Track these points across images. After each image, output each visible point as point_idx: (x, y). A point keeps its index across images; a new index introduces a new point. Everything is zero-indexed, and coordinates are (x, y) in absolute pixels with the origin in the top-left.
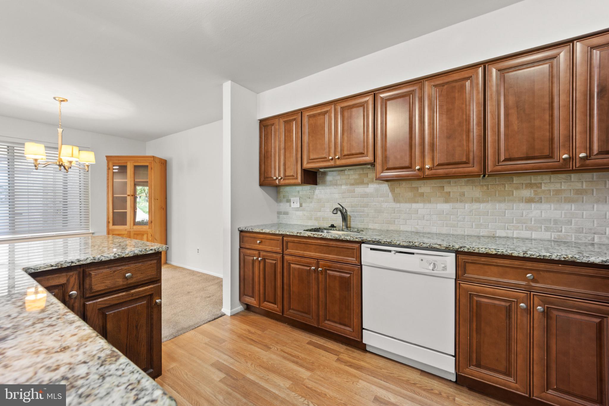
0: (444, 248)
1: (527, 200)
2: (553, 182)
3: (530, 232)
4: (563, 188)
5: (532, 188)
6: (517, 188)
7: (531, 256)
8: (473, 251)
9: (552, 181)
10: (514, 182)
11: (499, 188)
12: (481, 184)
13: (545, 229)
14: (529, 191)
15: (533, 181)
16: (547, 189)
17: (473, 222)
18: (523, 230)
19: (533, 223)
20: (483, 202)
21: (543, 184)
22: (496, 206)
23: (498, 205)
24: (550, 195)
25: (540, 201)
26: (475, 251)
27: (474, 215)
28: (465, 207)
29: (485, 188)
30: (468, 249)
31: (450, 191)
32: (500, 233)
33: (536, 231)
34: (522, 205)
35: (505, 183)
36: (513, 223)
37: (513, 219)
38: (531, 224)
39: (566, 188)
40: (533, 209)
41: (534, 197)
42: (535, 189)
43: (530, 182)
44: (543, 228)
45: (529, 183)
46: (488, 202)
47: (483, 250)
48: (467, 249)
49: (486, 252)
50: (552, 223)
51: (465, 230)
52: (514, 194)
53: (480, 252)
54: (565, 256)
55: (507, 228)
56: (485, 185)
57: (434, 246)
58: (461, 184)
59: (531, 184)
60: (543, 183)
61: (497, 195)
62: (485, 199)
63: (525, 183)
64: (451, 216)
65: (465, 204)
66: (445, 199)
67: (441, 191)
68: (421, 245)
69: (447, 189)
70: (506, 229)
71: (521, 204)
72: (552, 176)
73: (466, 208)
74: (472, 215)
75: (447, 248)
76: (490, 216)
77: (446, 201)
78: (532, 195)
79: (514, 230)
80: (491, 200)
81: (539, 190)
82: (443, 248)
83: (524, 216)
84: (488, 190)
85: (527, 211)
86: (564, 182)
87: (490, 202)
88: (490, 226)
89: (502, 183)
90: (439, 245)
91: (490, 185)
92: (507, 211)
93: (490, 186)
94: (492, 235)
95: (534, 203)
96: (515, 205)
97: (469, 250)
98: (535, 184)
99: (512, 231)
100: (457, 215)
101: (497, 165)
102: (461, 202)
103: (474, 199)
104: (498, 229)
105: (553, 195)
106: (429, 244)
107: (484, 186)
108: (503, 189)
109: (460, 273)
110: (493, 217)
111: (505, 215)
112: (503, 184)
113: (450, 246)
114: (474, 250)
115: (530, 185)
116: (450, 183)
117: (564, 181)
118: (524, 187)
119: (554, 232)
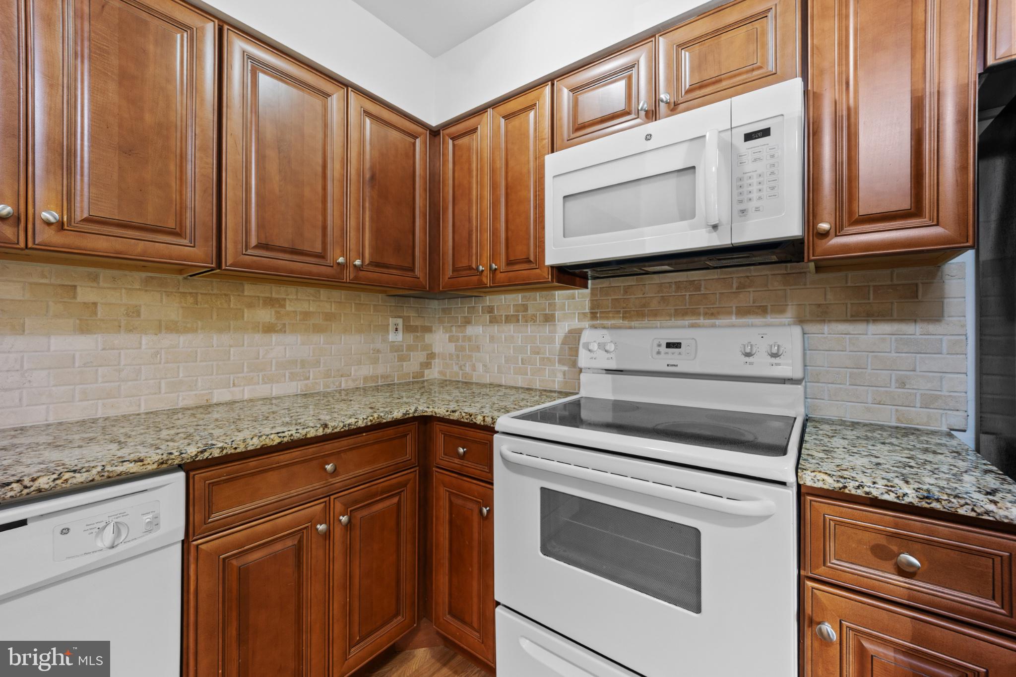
0: (155, 466)
1: (266, 328)
2: (299, 299)
3: (268, 386)
4: (311, 309)
5: (273, 306)
6: (250, 306)
7: (333, 430)
8: (233, 451)
9: (299, 297)
10: (246, 293)
11: (219, 303)
12: (181, 290)
13: (289, 378)
14: (269, 312)
15: (274, 295)
16: (293, 309)
17: (163, 378)
18: (259, 384)
19: (274, 369)
20: (186, 330)
21: (287, 301)
22: (213, 339)
23: (215, 338)
24: (296, 320)
25: (283, 330)
26: (238, 450)
27: (163, 361)
28: (140, 344)
29: (190, 300)
30: (222, 449)
31: (96, 301)
32: (221, 395)
33: (278, 382)
34: (258, 337)
35: (229, 293)
36: (243, 372)
37: (243, 363)
38: (271, 370)
39: (314, 310)
40: (274, 344)
41: (275, 322)
42: (278, 309)
43: (270, 296)
44: (287, 375)
45: (268, 298)
46: (194, 330)
47: (255, 440)
48: (218, 451)
49: (261, 444)
50: (299, 367)
51: (140, 400)
52: (246, 315)
53: (249, 449)
54: (371, 418)
55: (234, 384)
56: (190, 293)
57: (120, 469)
58: (130, 287)
59: (271, 299)
60: (289, 299)
61: (215, 317)
62: (189, 325)
63: (262, 297)
64: (100, 369)
65: (141, 337)
66: (78, 321)
67: (65, 300)
68: (66, 481)
69: (86, 294)
70: (232, 385)
71: (256, 335)
72: (299, 288)
73: (143, 347)
74: (160, 363)
75: (162, 463)
76: (201, 361)
77: (84, 329)
78: (273, 320)
79: (244, 385)
80: (202, 329)
81: (282, 311)
82: (150, 468)
83: (261, 357)
84: (197, 304)
85: (266, 348)
86: (313, 301)
87: (199, 331)
88: (200, 384)
89: (226, 293)
90: (135, 461)
91: (201, 294)
92: (232, 349)
93: (200, 297)
94: (204, 403)
95: (276, 334)
96: (246, 337)
97: (224, 452)
98: (277, 300)
99: (242, 388)
100: (119, 364)
101: (244, 252)
102: (130, 330)
103: (163, 324)
104: (217, 389)
105: (300, 320)
106: (99, 469)
107: (189, 298)
108: (225, 305)
109: (198, 518)
110: (205, 363)
111: (229, 359)
112: (226, 295)
113: (171, 454)
114: (236, 448)
115: (270, 302)
116: (95, 278)
117: (312, 299)
118: (261, 305)
119: (301, 380)
